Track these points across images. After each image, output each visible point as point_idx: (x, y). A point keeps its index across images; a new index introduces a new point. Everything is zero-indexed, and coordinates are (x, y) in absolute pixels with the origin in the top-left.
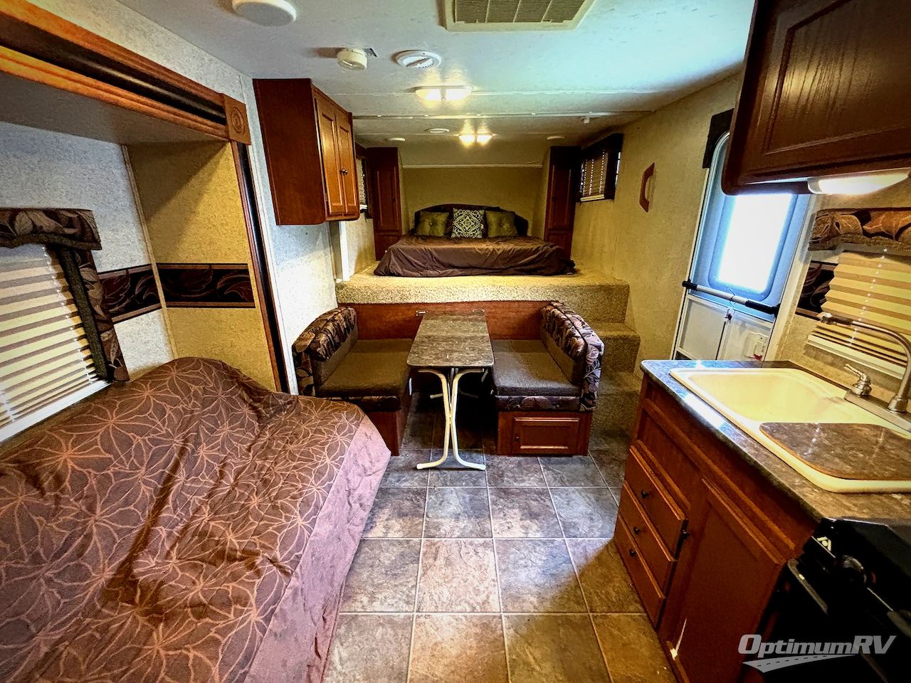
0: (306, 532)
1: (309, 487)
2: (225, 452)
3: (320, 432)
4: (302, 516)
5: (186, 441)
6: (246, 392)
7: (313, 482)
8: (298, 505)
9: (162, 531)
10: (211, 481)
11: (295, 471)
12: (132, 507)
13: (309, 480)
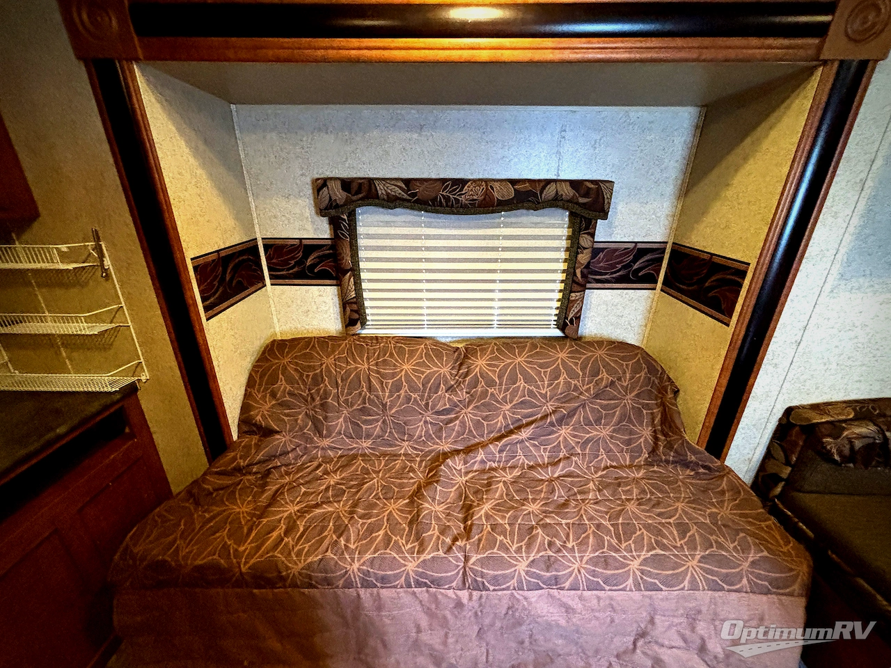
0: (514, 582)
1: (574, 557)
2: (583, 448)
3: (683, 533)
4: (529, 565)
5: (554, 412)
6: (662, 416)
7: (585, 559)
8: (541, 554)
9: (481, 455)
10: (546, 459)
11: (593, 528)
12: (485, 423)
13: (585, 551)
